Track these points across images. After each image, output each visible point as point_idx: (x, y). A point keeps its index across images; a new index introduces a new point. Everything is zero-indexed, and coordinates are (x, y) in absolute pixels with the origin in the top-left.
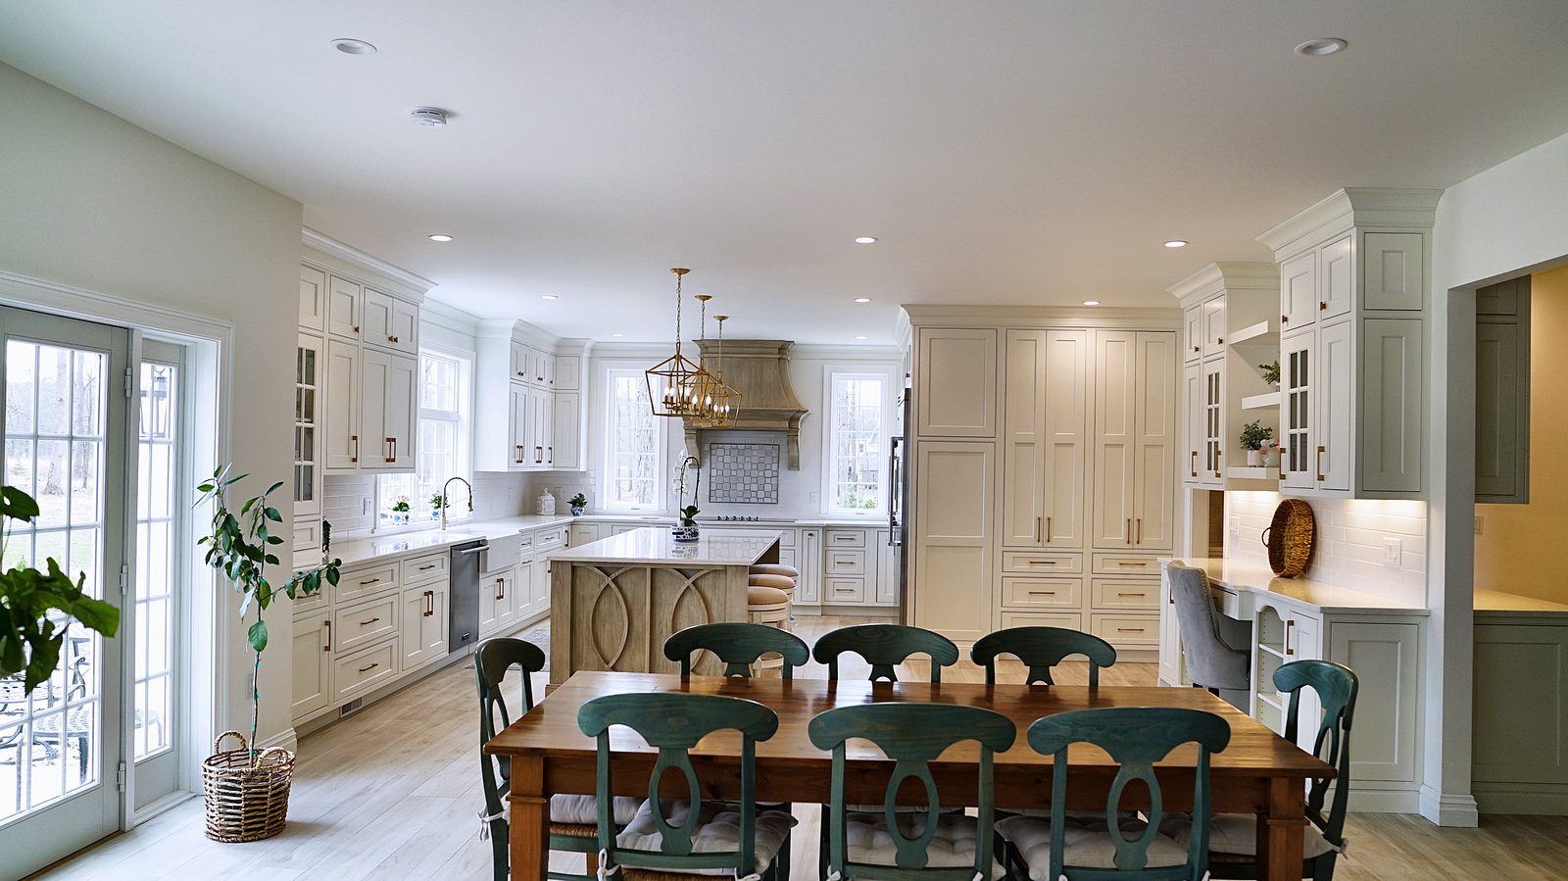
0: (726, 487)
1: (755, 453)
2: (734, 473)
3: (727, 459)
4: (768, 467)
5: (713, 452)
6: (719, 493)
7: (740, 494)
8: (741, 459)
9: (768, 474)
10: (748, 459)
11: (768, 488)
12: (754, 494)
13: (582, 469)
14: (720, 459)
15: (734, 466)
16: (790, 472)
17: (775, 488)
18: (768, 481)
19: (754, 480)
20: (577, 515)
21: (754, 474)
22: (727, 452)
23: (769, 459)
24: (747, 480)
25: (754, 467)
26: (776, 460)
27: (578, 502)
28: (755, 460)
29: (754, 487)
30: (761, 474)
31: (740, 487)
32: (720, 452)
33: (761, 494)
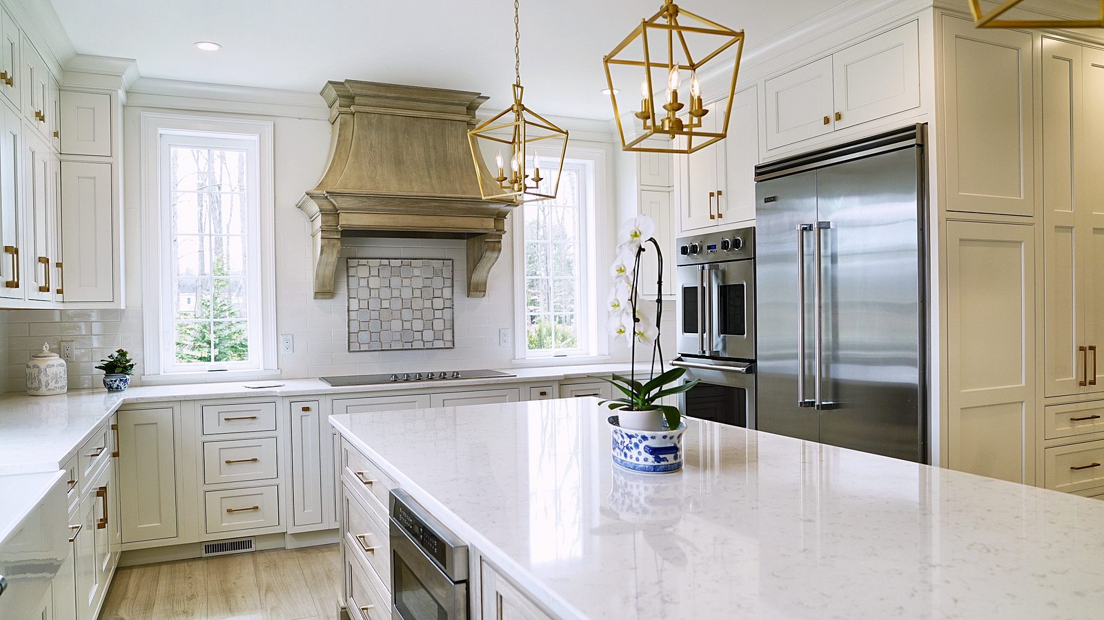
0: (375, 326)
1: (417, 272)
2: (386, 304)
3: (374, 282)
4: (438, 293)
5: (352, 272)
6: (364, 337)
7: (397, 337)
8: (395, 282)
9: (438, 303)
10: (406, 282)
11: (438, 325)
12: (418, 335)
13: (123, 307)
14: (363, 282)
15: (385, 293)
16: (472, 301)
17: (448, 325)
18: (439, 314)
19: (418, 314)
20: (118, 389)
21: (417, 304)
22: (375, 272)
23: (438, 282)
24: (407, 314)
25: (417, 293)
26: (448, 283)
27: (117, 367)
28: (418, 283)
29: (418, 325)
30: (428, 304)
31: (396, 325)
32: (363, 272)
33: (428, 335)
